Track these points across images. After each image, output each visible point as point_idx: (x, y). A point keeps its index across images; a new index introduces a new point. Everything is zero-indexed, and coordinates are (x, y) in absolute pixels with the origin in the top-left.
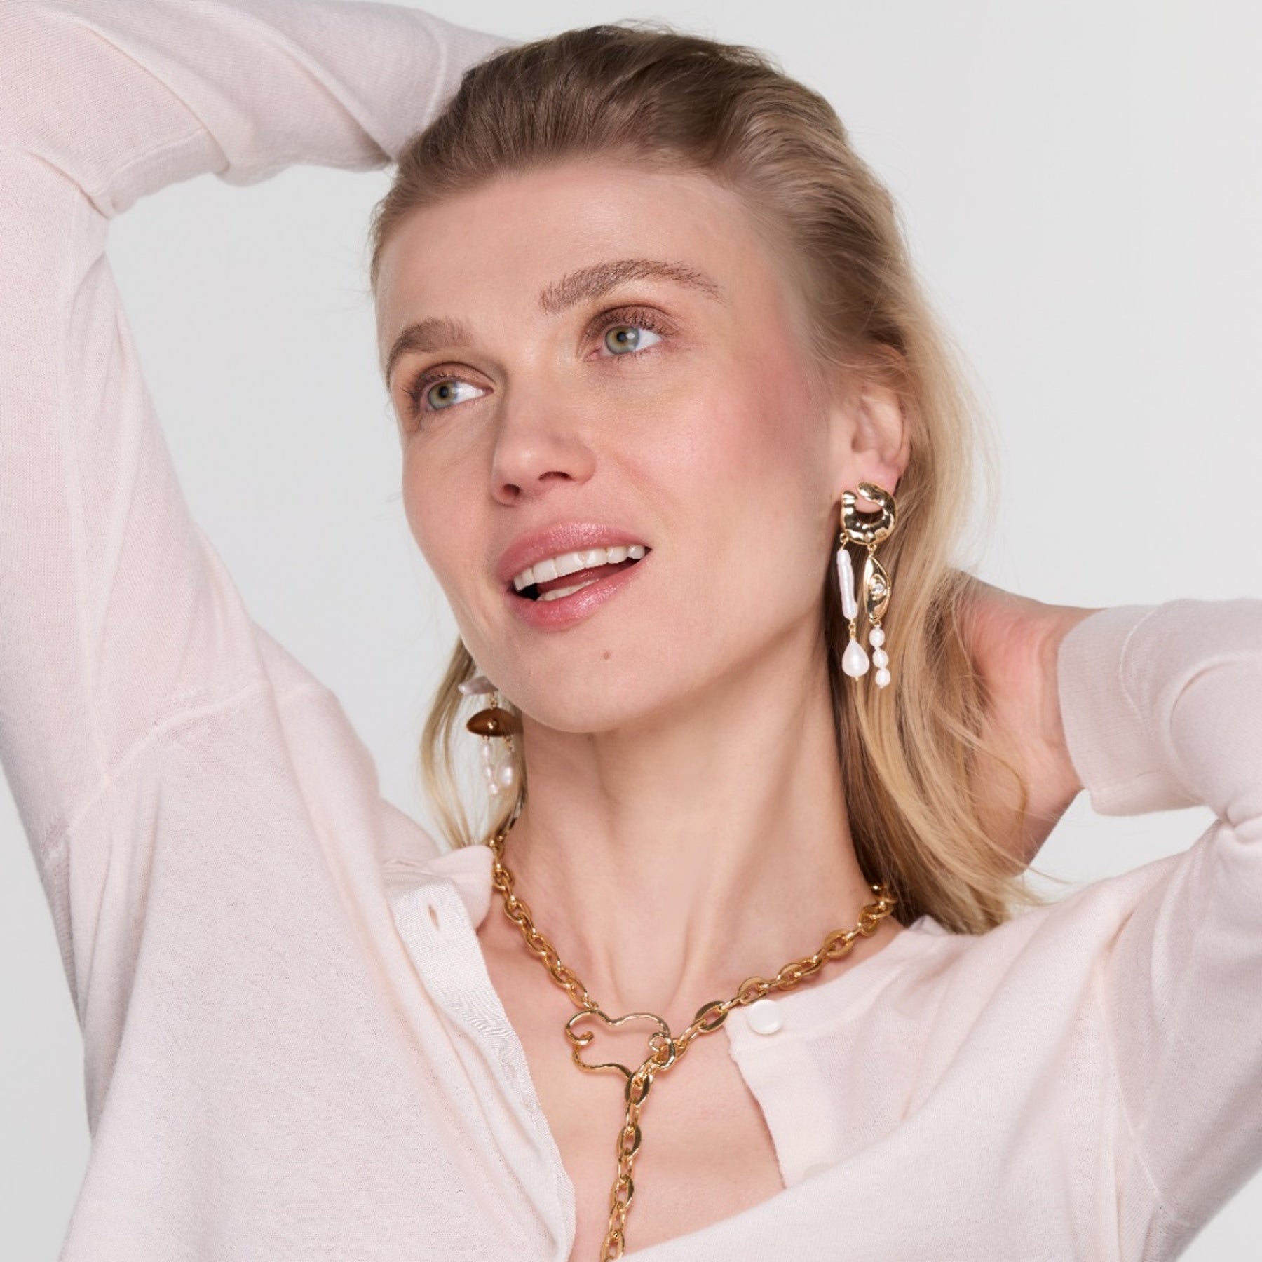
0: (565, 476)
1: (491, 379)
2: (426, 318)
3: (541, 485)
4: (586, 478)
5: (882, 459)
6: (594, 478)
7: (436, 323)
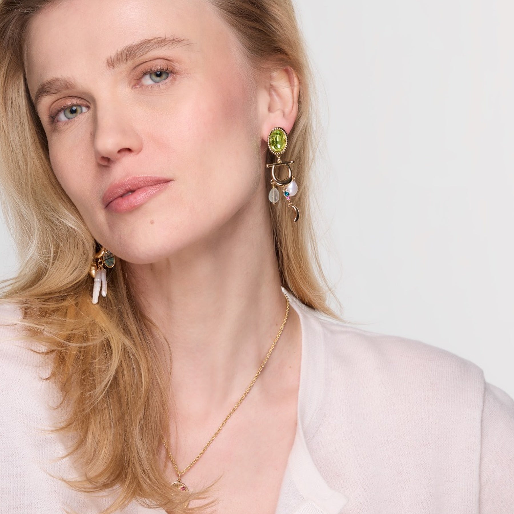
0: (129, 150)
1: (89, 103)
2: (52, 78)
3: (119, 155)
4: (140, 150)
5: (284, 114)
6: (142, 150)
7: (57, 80)
